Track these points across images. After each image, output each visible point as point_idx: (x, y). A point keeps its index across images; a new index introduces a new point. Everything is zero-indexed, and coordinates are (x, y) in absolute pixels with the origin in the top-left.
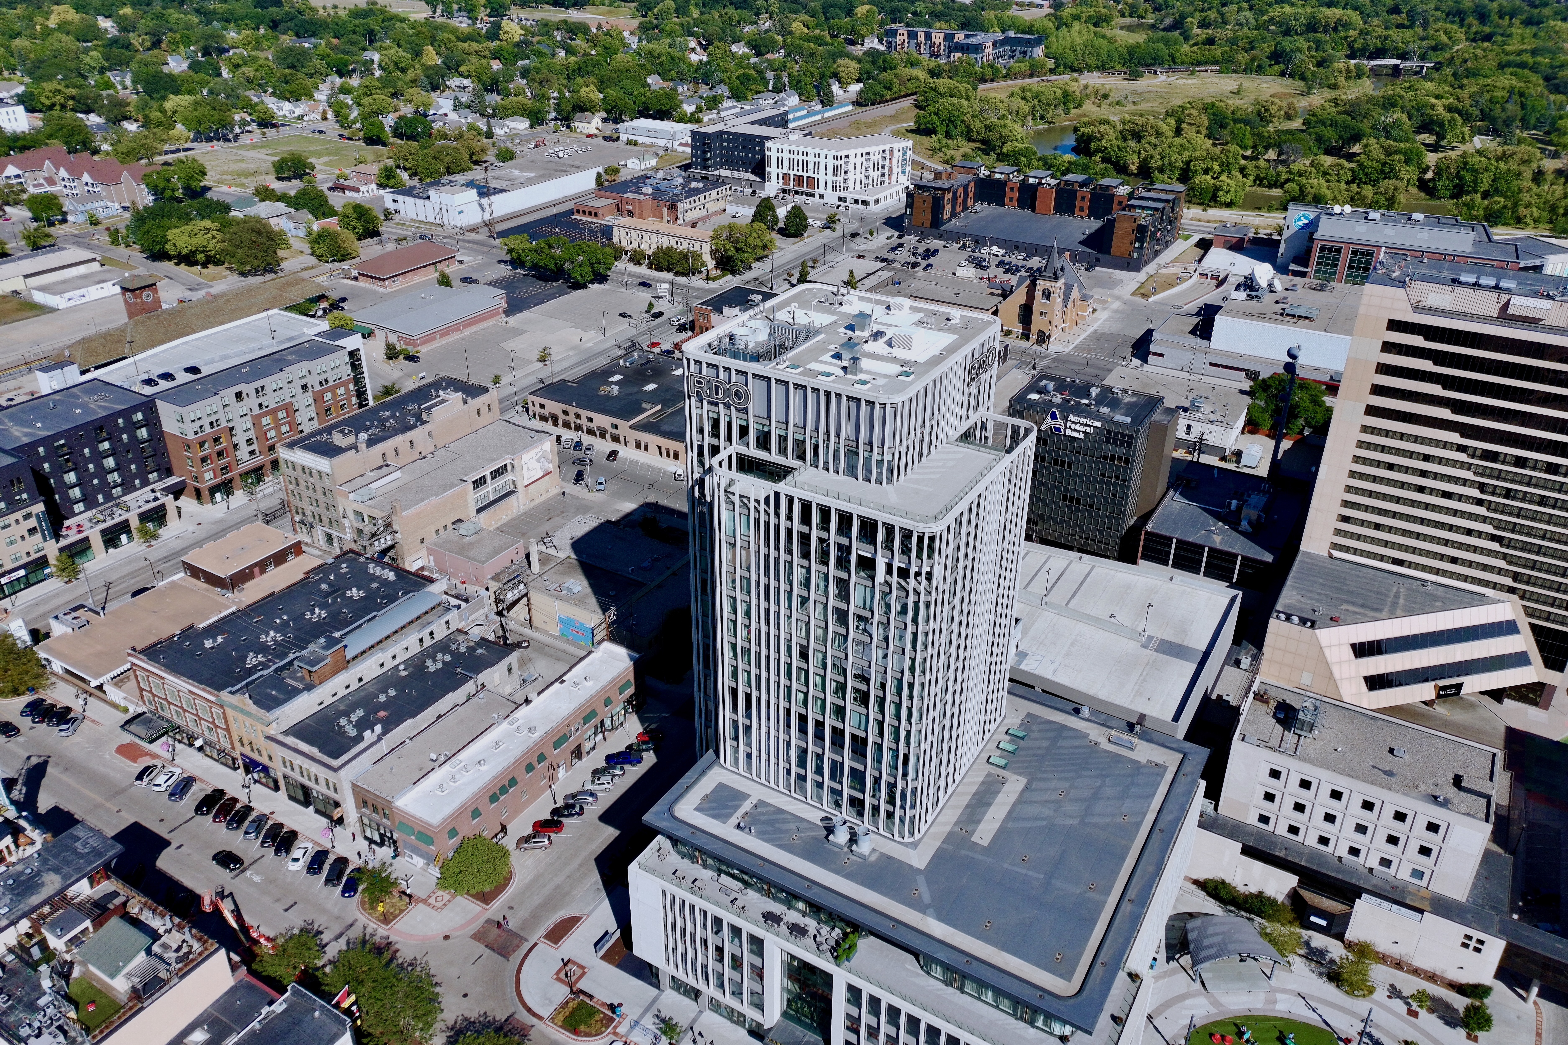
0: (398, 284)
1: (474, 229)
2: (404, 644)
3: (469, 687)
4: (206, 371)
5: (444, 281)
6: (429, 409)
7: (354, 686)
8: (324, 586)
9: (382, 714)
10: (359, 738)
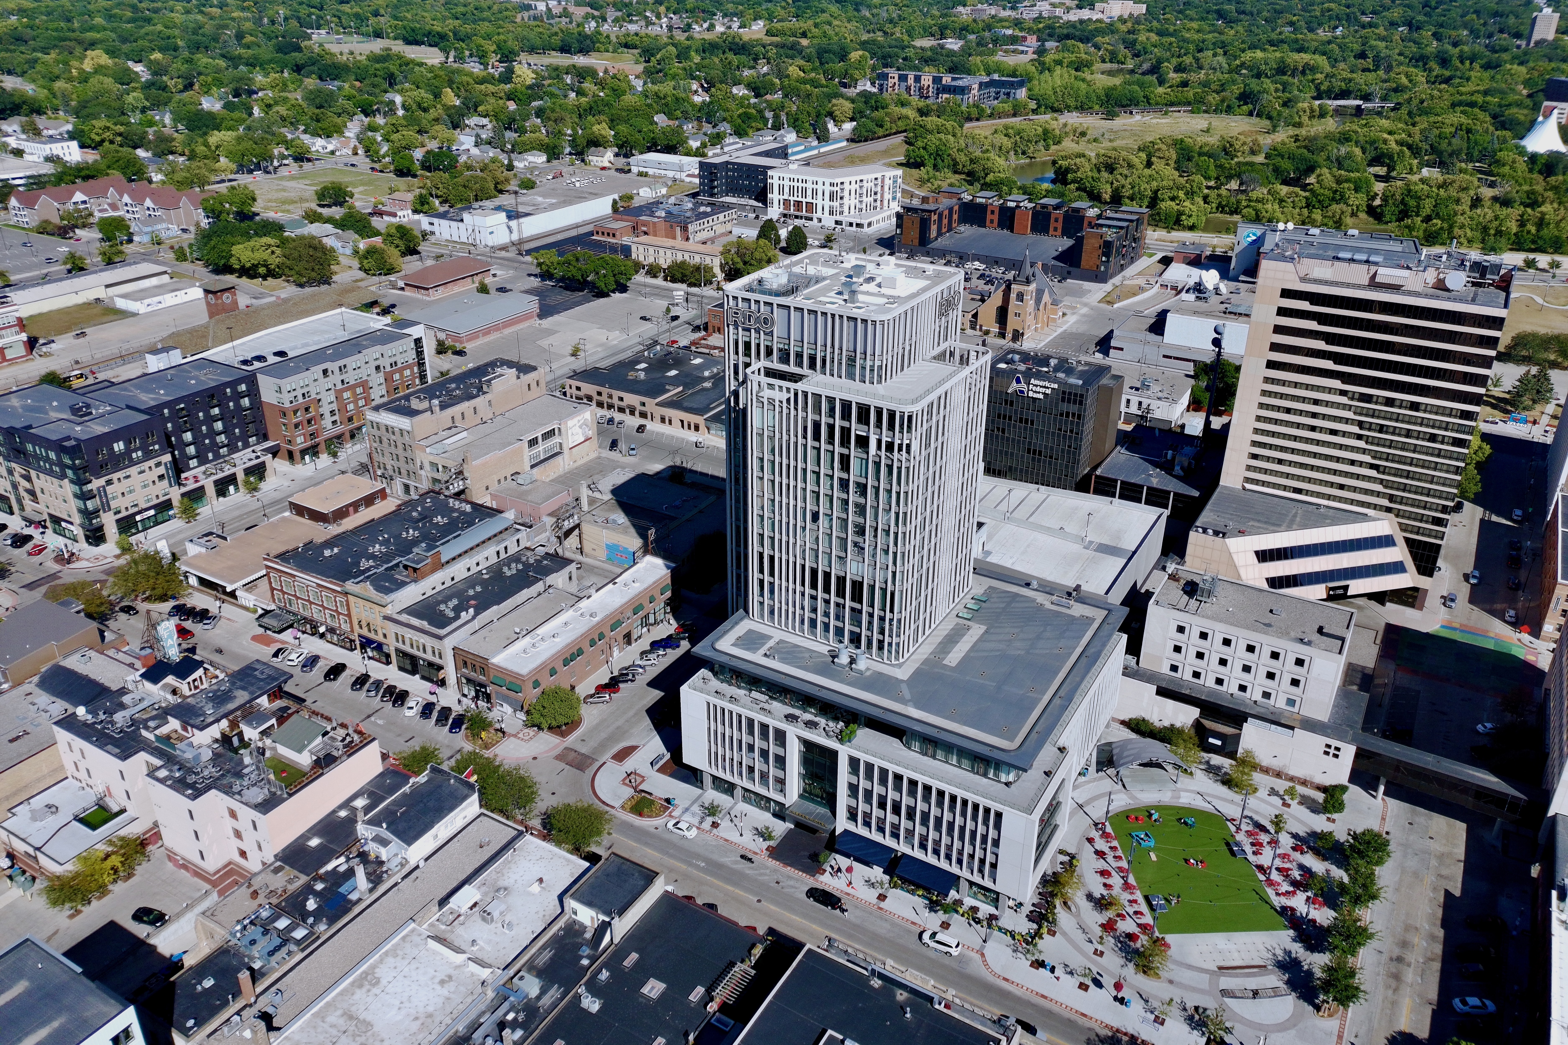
0: (441, 293)
1: (504, 248)
2: (486, 553)
3: (539, 586)
4: (291, 354)
5: (483, 289)
6: (489, 381)
7: (449, 583)
8: (414, 514)
9: (473, 602)
10: (457, 617)
